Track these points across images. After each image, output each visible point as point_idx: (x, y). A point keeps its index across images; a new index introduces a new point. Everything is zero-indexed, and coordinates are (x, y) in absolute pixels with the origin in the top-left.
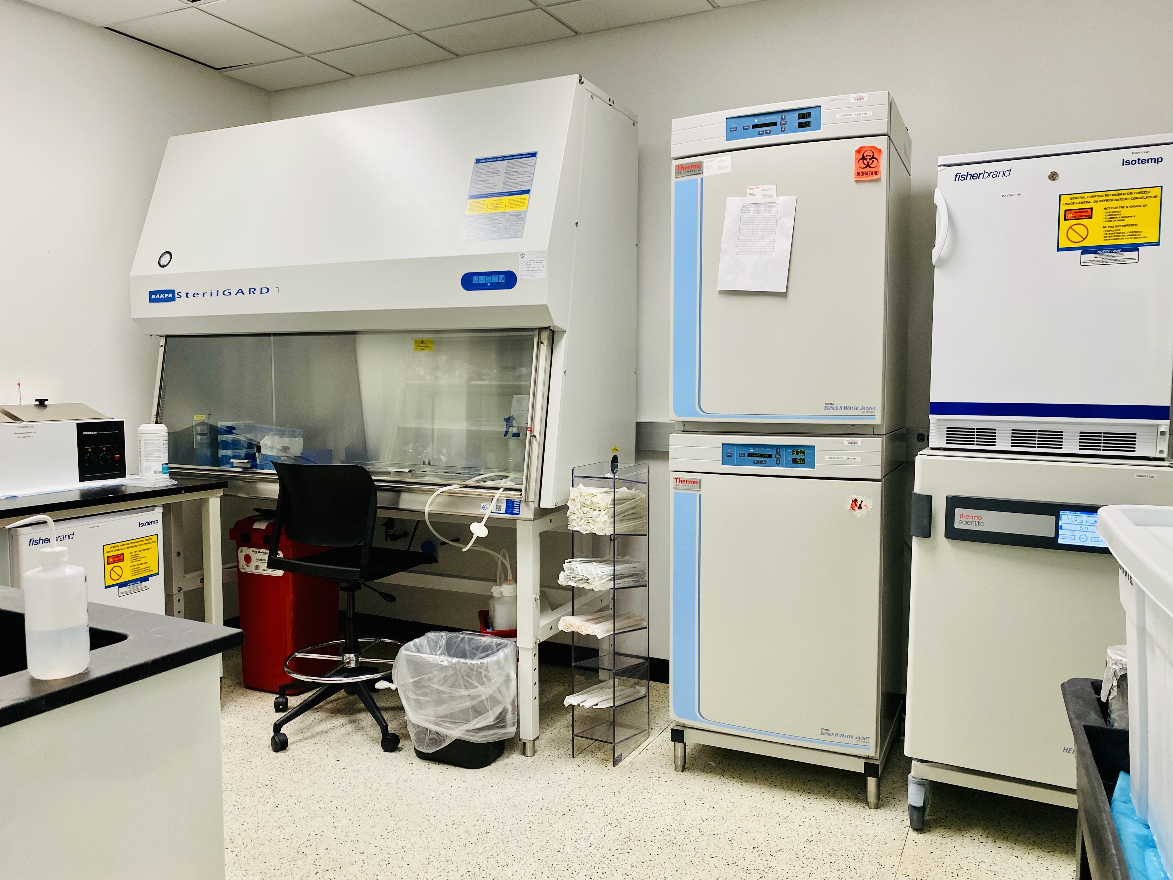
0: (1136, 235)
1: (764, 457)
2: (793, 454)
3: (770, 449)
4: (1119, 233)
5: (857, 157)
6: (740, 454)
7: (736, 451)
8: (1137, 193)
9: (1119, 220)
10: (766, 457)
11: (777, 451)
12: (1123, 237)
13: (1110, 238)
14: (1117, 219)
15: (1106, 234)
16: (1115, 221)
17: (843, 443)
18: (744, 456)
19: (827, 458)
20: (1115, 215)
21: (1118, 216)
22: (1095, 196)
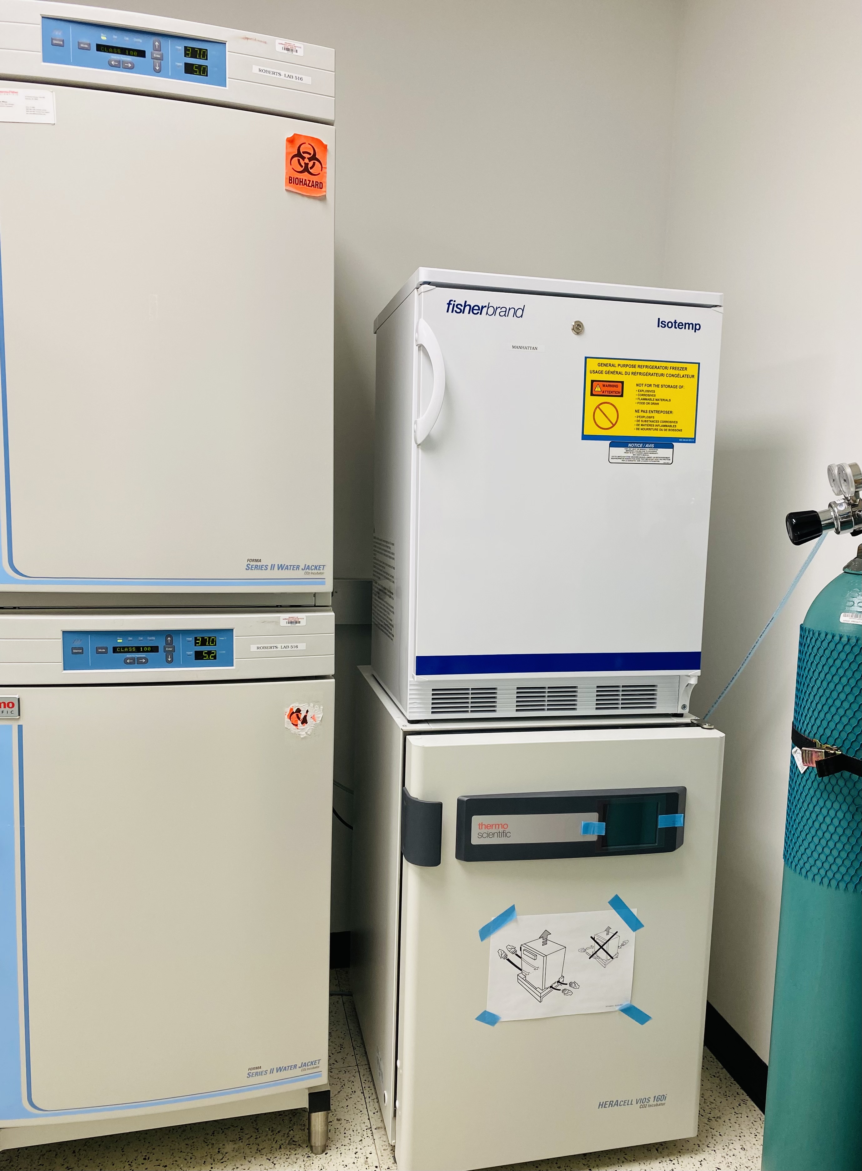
0: (670, 426)
1: (143, 651)
2: (196, 643)
3: (154, 638)
4: (653, 422)
5: (290, 150)
6: (97, 648)
7: (90, 645)
8: (673, 368)
9: (653, 403)
10: (147, 651)
11: (167, 641)
12: (657, 428)
13: (642, 427)
14: (650, 402)
15: (639, 421)
16: (649, 403)
17: (277, 622)
18: (106, 652)
19: (253, 648)
20: (649, 395)
21: (652, 398)
22: (627, 365)
